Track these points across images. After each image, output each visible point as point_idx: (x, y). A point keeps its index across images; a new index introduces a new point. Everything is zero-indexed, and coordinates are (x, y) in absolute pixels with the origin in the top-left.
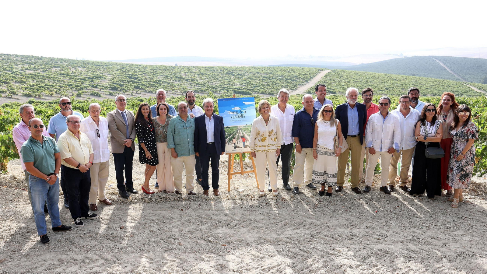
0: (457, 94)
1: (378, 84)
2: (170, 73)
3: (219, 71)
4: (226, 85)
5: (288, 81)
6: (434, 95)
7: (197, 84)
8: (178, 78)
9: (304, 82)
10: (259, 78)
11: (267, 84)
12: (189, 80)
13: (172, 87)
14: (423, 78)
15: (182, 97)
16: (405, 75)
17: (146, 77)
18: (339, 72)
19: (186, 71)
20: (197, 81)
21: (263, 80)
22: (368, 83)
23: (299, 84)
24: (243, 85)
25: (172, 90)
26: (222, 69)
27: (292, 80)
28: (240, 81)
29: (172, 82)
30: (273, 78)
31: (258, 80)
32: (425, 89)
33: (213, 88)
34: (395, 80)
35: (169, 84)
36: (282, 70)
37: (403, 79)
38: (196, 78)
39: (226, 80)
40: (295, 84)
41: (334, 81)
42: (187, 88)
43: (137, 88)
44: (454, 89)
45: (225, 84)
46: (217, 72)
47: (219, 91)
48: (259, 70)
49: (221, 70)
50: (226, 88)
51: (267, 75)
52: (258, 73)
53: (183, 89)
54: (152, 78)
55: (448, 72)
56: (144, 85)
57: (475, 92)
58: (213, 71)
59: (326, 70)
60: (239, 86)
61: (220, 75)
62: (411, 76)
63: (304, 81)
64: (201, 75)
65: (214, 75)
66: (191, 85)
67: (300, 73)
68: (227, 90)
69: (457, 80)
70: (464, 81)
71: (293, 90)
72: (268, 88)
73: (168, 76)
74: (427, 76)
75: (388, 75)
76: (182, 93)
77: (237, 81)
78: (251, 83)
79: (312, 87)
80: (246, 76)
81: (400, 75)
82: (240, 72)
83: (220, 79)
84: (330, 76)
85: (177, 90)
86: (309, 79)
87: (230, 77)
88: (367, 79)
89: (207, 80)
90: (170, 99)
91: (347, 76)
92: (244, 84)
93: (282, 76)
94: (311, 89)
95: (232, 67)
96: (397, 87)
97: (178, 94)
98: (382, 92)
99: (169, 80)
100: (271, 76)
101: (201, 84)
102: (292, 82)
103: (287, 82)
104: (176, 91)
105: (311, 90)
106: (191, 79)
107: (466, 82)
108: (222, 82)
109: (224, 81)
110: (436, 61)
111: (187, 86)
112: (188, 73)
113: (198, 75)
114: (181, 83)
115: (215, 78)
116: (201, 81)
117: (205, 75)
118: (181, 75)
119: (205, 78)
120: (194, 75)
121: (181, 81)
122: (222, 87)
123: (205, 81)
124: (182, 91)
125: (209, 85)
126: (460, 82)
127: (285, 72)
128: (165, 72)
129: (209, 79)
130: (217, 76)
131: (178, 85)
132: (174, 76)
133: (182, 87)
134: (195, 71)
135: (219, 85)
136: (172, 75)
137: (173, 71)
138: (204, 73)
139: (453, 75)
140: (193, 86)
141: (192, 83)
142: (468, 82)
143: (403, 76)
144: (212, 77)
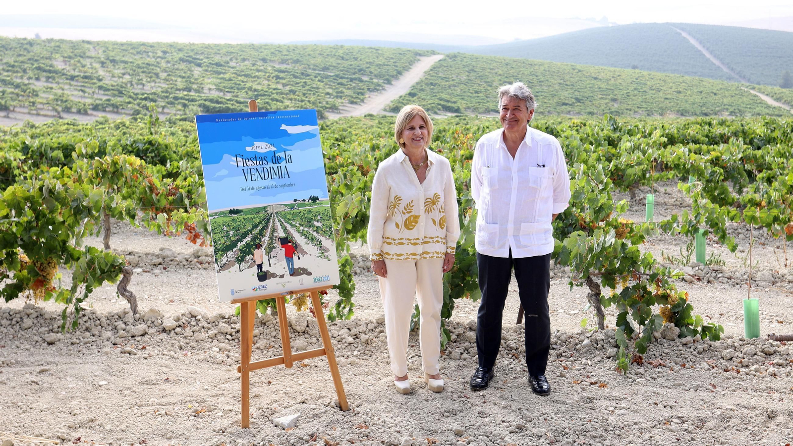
0: (731, 112)
1: (557, 87)
2: (21, 59)
3: (160, 54)
4: (179, 90)
5: (340, 81)
6: (682, 115)
7: (100, 88)
8: (45, 71)
9: (383, 85)
10: (266, 73)
11: (288, 88)
12: (78, 76)
13: (29, 96)
14: (656, 73)
15: (58, 124)
16: (615, 67)
18: (465, 60)
19: (68, 53)
20: (100, 80)
21: (278, 77)
22: (536, 86)
23: (368, 89)
24: (227, 92)
25: (27, 104)
26: (167, 50)
27: (352, 80)
28: (219, 81)
29: (26, 82)
30: (302, 74)
31: (265, 78)
32: (662, 100)
33: (145, 99)
34: (596, 78)
36: (325, 54)
37: (613, 77)
38: (97, 72)
39: (179, 79)
40: (360, 89)
41: (453, 80)
42: (71, 98)
44: (726, 101)
45: (177, 90)
46: (154, 57)
47: (163, 107)
48: (265, 52)
49: (165, 52)
50: (182, 98)
51: (288, 67)
52: (264, 60)
53: (59, 103)
55: (708, 60)
57: (768, 107)
58: (144, 55)
59: (434, 53)
60: (215, 94)
61: (163, 64)
62: (630, 71)
63: (381, 81)
64: (110, 65)
65: (147, 64)
66: (83, 91)
67: (371, 61)
68: (185, 106)
69: (727, 78)
70: (743, 82)
71: (356, 103)
72: (291, 99)
73: (13, 66)
74: (664, 71)
75: (578, 67)
76: (59, 113)
77: (209, 81)
78: (248, 85)
79: (401, 97)
80: (233, 68)
81: (605, 68)
82: (217, 59)
83: (163, 75)
84: (445, 69)
85: (41, 103)
86: (393, 76)
87: (190, 71)
88: (531, 77)
89: (127, 77)
90: (21, 129)
91: (484, 69)
92: (229, 88)
93: (325, 69)
94: (401, 100)
95: (193, 44)
96: (601, 96)
97: (45, 116)
98: (569, 108)
99: (16, 77)
100: (299, 68)
101: (113, 90)
102: (351, 85)
103: (338, 84)
104: (40, 106)
106: (82, 74)
107: (748, 84)
108: (168, 83)
109: (176, 81)
110: (681, 34)
111: (73, 95)
112: (73, 58)
113: (101, 65)
114: (54, 86)
115: (149, 73)
116: (111, 80)
117: (122, 65)
118: (55, 63)
119: (123, 71)
120: (91, 65)
121: (54, 79)
122: (171, 96)
123: (121, 80)
124: (57, 107)
125: (133, 91)
126: (736, 83)
127: (333, 59)
128: (4, 54)
129: (133, 75)
130: (156, 66)
131: (44, 89)
132: (33, 65)
133: (56, 97)
134: (93, 53)
135: (162, 92)
136: (27, 63)
137: (29, 52)
138: (117, 58)
139: (719, 67)
140: (89, 94)
141: (85, 85)
142: (751, 83)
143: (612, 69)
144: (142, 70)
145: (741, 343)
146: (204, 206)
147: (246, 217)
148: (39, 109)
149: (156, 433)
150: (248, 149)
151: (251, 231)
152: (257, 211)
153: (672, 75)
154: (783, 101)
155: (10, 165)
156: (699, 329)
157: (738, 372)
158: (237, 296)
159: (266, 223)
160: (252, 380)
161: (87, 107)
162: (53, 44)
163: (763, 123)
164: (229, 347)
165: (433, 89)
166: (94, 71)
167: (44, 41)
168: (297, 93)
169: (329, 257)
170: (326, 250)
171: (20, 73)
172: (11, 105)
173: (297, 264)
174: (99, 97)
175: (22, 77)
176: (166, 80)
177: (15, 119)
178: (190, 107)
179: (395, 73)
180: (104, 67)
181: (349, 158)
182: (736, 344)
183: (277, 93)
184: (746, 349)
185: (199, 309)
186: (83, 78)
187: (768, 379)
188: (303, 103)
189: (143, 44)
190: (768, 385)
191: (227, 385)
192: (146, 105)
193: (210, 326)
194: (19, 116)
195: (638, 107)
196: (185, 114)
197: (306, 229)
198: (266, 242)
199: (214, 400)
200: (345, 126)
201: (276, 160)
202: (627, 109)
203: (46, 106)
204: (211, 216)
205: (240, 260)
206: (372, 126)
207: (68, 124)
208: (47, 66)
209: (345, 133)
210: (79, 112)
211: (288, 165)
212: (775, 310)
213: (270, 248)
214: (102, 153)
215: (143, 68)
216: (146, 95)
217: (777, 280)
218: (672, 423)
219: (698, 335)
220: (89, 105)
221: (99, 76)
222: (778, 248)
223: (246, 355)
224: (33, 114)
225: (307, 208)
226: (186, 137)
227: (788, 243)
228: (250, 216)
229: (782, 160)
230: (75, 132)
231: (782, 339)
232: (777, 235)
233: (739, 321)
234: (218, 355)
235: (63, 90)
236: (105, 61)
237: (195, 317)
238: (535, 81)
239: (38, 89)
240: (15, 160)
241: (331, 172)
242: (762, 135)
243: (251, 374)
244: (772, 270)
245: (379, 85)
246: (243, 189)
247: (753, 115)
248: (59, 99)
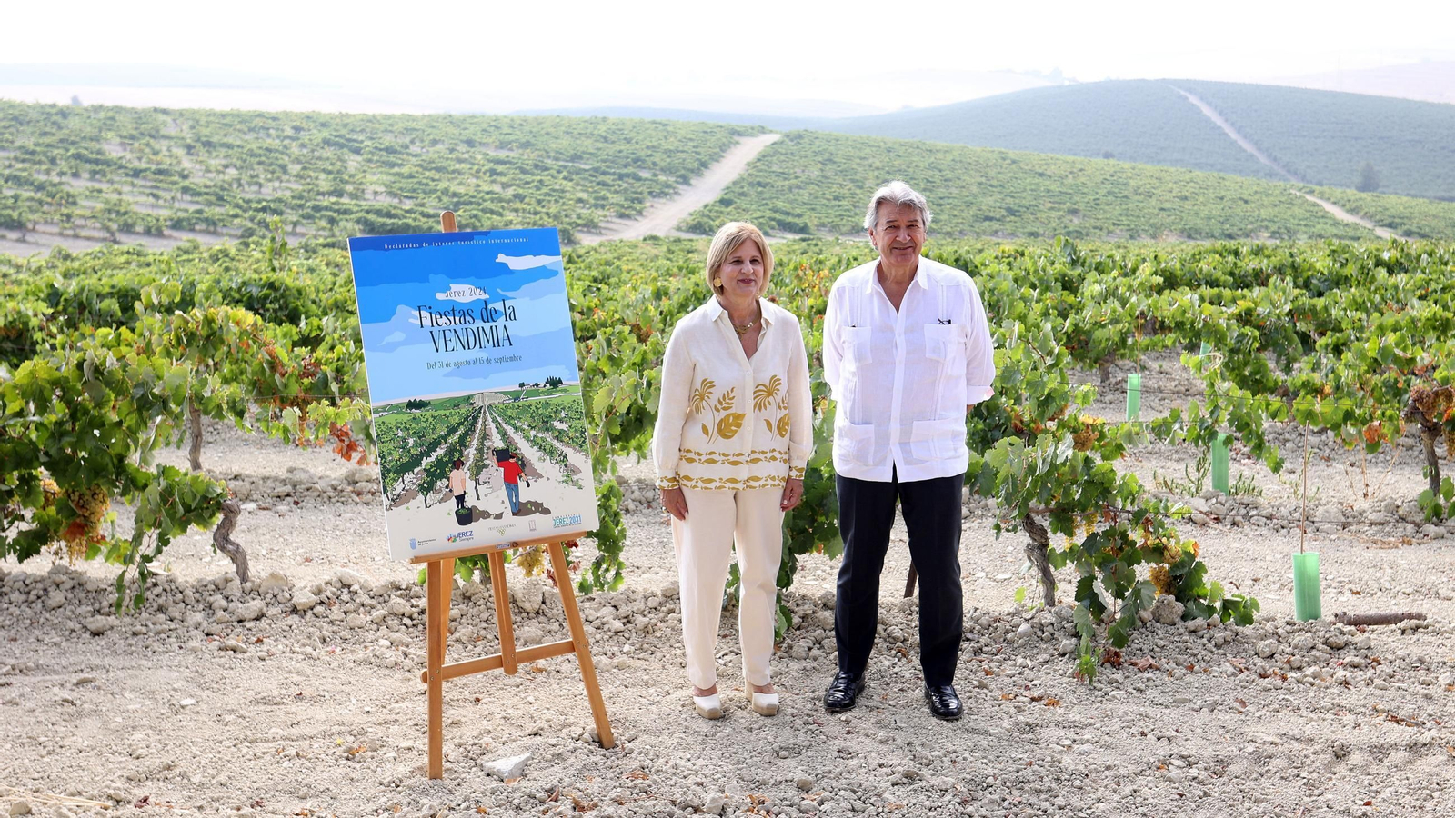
0: (1274, 233)
1: (975, 189)
2: (47, 140)
3: (289, 132)
4: (323, 194)
5: (602, 178)
6: (1190, 237)
7: (185, 190)
8: (89, 161)
9: (675, 185)
10: (473, 164)
11: (511, 191)
12: (146, 170)
13: (60, 205)
14: (1144, 166)
15: (110, 253)
16: (1075, 154)
18: (817, 142)
19: (129, 129)
20: (185, 177)
21: (493, 172)
22: (938, 187)
23: (650, 193)
24: (407, 197)
25: (57, 218)
26: (301, 125)
27: (621, 177)
28: (392, 178)
29: (56, 179)
30: (536, 166)
31: (471, 174)
32: (1156, 211)
33: (264, 210)
34: (1041, 175)
35: (40, 188)
36: (575, 132)
37: (1071, 172)
38: (179, 163)
39: (323, 176)
40: (636, 193)
41: (796, 177)
42: (134, 208)
44: (1264, 213)
45: (319, 193)
46: (278, 137)
47: (295, 224)
48: (472, 129)
49: (297, 129)
50: (326, 208)
51: (512, 154)
52: (470, 143)
53: (113, 216)
55: (1233, 143)
57: (1336, 223)
58: (262, 133)
59: (763, 130)
60: (384, 202)
61: (295, 150)
62: (1100, 161)
63: (672, 179)
64: (202, 151)
65: (267, 149)
66: (156, 196)
67: (655, 144)
68: (332, 221)
69: (1266, 174)
70: (1294, 181)
71: (628, 217)
72: (516, 210)
73: (33, 153)
74: (1159, 162)
75: (1012, 154)
76: (112, 234)
77: (375, 178)
78: (442, 185)
79: (706, 206)
80: (416, 156)
82: (388, 140)
83: (295, 169)
84: (782, 158)
85: (83, 217)
86: (692, 171)
88: (931, 173)
89: (232, 172)
90: (47, 262)
91: (849, 158)
92: (409, 191)
93: (576, 158)
94: (706, 212)
95: (347, 114)
96: (1050, 205)
97: (88, 239)
98: (995, 226)
99: (38, 172)
100: (530, 157)
101: (207, 193)
102: (620, 186)
104: (80, 222)
105: (705, 219)
106: (153, 167)
107: (1301, 185)
108: (303, 181)
109: (317, 178)
110: (1187, 98)
111: (137, 201)
112: (138, 139)
113: (185, 151)
114: (104, 187)
115: (271, 164)
116: (203, 176)
117: (223, 151)
118: (105, 147)
119: (224, 162)
120: (169, 150)
121: (104, 175)
122: (308, 204)
123: (221, 176)
124: (110, 224)
125: (243, 195)
126: (1282, 183)
127: (590, 141)
128: (18, 131)
129: (242, 168)
130: (282, 153)
131: (88, 193)
132: (68, 150)
133: (107, 207)
134: (172, 131)
135: (293, 197)
136: (58, 148)
137: (60, 128)
138: (215, 139)
139: (1252, 156)
140: (165, 200)
141: (159, 185)
142: (1308, 182)
143: (1070, 158)
144: (257, 159)
145: (1289, 628)
146: (364, 395)
147: (436, 414)
148: (78, 227)
149: (280, 788)
150: (441, 296)
151: (445, 438)
152: (455, 403)
153: (1172, 169)
154: (1362, 214)
155: (26, 324)
156: (1218, 605)
157: (1284, 679)
158: (421, 551)
159: (472, 425)
160: (447, 696)
161: (162, 223)
162: (102, 115)
163: (1328, 252)
164: (407, 639)
165: (761, 192)
166: (174, 162)
167: (86, 110)
168: (527, 200)
169: (580, 482)
170: (576, 471)
171: (45, 164)
172: (29, 220)
173: (525, 494)
174: (184, 206)
175: (48, 172)
176: (299, 176)
177: (37, 244)
178: (342, 224)
179: (696, 165)
180: (192, 154)
181: (616, 312)
182: (1280, 631)
183: (492, 200)
184: (1298, 639)
185: (355, 573)
186: (154, 173)
187: (1335, 690)
188: (538, 217)
189: (260, 115)
190: (1335, 701)
191: (403, 705)
192: (264, 220)
193: (374, 602)
194: (43, 239)
195: (1114, 224)
196: (333, 236)
197: (540, 435)
198: (472, 457)
199: (381, 731)
200: (609, 256)
201: (489, 315)
202: (1095, 228)
203: (89, 223)
204: (376, 411)
205: (427, 488)
206: (657, 257)
207: (128, 253)
208: (92, 153)
209: (609, 269)
210: (148, 232)
211: (509, 324)
212: (1347, 572)
213: (479, 468)
214: (187, 303)
215: (260, 156)
216: (264, 203)
217: (1350, 520)
218: (1171, 767)
219: (1216, 616)
220: (165, 220)
221: (183, 170)
222: (1352, 465)
223: (436, 653)
224: (68, 236)
225: (543, 398)
226: (335, 275)
227: (1369, 457)
228: (442, 412)
229: (1359, 314)
230: (140, 266)
231: (1360, 622)
232: (1350, 444)
233: (1286, 591)
234: (389, 653)
235: (120, 193)
236: (193, 144)
237: (349, 587)
238: (937, 179)
239: (76, 193)
240: (36, 315)
241: (584, 336)
242: (1326, 273)
243: (445, 684)
244: (1342, 504)
245: (668, 186)
246: (431, 366)
247: (1310, 238)
248: (114, 210)
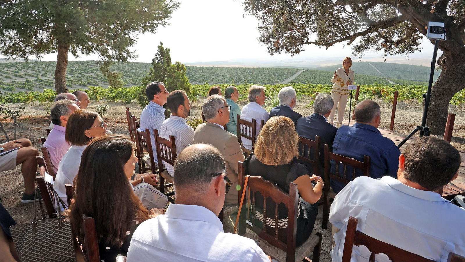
2: (211, 72)
3: (239, 70)
5: (279, 76)
7: (226, 78)
8: (215, 74)
10: (262, 74)
12: (221, 75)
14: (360, 75)
17: (197, 74)
18: (310, 71)
19: (220, 70)
20: (226, 76)
21: (264, 75)
25: (211, 81)
27: (281, 76)
32: (360, 81)
33: (235, 80)
35: (210, 77)
36: (276, 70)
38: (225, 74)
40: (283, 78)
41: (306, 76)
43: (192, 79)
47: (239, 82)
48: (262, 69)
51: (267, 73)
52: (262, 71)
54: (200, 74)
55: (377, 71)
56: (196, 78)
57: (390, 84)
58: (235, 70)
59: (302, 69)
60: (250, 79)
63: (288, 76)
65: (236, 72)
66: (223, 78)
67: (287, 71)
68: (243, 81)
71: (282, 81)
72: (267, 80)
73: (209, 73)
76: (217, 83)
78: (257, 77)
79: (293, 80)
80: (254, 73)
82: (251, 71)
84: (305, 73)
86: (291, 75)
89: (232, 75)
91: (314, 73)
93: (275, 73)
95: (246, 68)
100: (269, 73)
101: (228, 78)
107: (386, 78)
108: (240, 76)
109: (242, 76)
110: (370, 65)
114: (217, 77)
116: (228, 76)
117: (231, 73)
118: (217, 72)
120: (224, 72)
123: (230, 76)
127: (278, 71)
128: (208, 70)
130: (238, 73)
132: (213, 73)
134: (225, 70)
137: (212, 70)
138: (230, 71)
144: (235, 74)
154: (395, 82)
162: (217, 68)
165: (301, 78)
167: (215, 68)
175: (211, 75)
180: (227, 73)
186: (223, 75)
248: (218, 80)
